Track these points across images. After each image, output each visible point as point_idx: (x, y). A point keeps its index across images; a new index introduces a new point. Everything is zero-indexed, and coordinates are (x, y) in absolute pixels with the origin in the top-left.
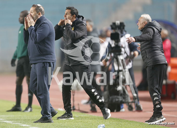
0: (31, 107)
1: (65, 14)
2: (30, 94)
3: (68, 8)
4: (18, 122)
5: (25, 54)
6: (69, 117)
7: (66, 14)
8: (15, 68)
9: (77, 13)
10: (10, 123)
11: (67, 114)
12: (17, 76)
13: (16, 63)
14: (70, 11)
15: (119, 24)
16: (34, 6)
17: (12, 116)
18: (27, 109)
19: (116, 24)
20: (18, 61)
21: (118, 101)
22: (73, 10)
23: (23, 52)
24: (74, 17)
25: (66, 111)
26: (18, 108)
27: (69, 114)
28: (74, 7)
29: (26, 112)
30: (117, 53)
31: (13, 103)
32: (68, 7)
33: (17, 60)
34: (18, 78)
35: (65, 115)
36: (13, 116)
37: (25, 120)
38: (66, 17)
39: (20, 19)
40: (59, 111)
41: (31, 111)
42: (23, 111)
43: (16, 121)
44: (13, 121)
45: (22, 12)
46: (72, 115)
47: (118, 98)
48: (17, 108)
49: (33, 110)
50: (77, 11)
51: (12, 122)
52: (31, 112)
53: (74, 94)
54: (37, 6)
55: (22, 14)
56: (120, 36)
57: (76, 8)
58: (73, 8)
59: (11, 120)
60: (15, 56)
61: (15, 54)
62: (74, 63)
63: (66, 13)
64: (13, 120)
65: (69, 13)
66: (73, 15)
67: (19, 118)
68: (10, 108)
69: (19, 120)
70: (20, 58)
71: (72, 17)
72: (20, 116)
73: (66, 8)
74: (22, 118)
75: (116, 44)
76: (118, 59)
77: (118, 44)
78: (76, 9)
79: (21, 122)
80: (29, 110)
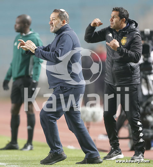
0: (31, 145)
1: (111, 18)
2: (29, 127)
3: (116, 10)
4: (13, 164)
5: (23, 73)
6: (117, 154)
7: (113, 17)
8: (9, 92)
9: (128, 15)
10: (4, 165)
11: (115, 151)
12: (12, 102)
13: (10, 85)
14: (118, 13)
15: (148, 32)
16: (55, 11)
17: (5, 156)
18: (25, 147)
19: (145, 33)
20: (14, 83)
21: (148, 136)
22: (122, 12)
23: (20, 70)
24: (123, 21)
25: (112, 147)
26: (14, 145)
27: (117, 151)
28: (124, 8)
29: (25, 150)
30: (147, 72)
31: (8, 139)
32: (116, 8)
33: (11, 81)
34: (13, 105)
35: (112, 152)
36: (8, 156)
37: (23, 161)
38: (113, 21)
39: (15, 26)
40: (69, 150)
41: (31, 149)
42: (21, 150)
43: (11, 163)
44: (8, 163)
45: (19, 17)
46: (120, 151)
47: (148, 132)
48: (12, 146)
49: (34, 148)
50: (127, 12)
51: (6, 164)
52: (31, 151)
53: (88, 126)
54: (61, 11)
55: (18, 20)
56: (151, 49)
57: (125, 9)
58: (122, 8)
59: (4, 161)
60: (9, 76)
61: (8, 74)
62: (120, 83)
63: (112, 15)
64: (7, 161)
65: (117, 16)
66: (123, 19)
67: (15, 159)
68: (4, 146)
69: (15, 161)
70: (16, 79)
71: (121, 21)
72: (16, 155)
73: (113, 10)
74: (19, 159)
75: (146, 59)
76: (148, 79)
77: (147, 59)
78: (126, 11)
79: (18, 165)
80: (29, 147)
